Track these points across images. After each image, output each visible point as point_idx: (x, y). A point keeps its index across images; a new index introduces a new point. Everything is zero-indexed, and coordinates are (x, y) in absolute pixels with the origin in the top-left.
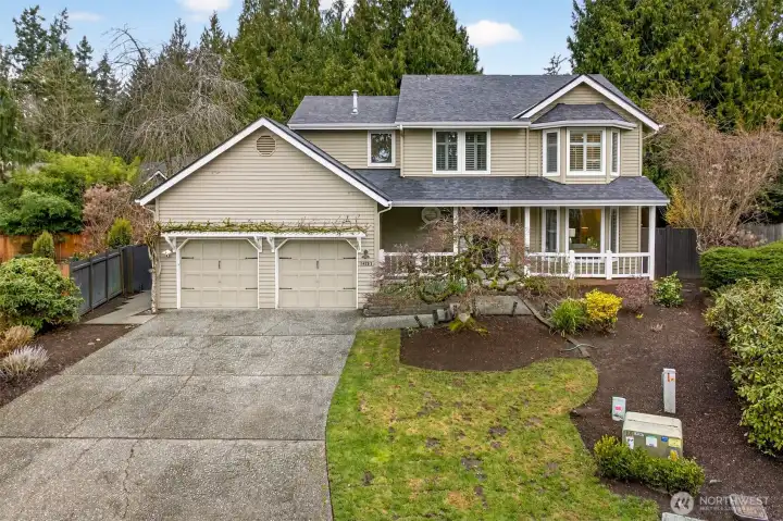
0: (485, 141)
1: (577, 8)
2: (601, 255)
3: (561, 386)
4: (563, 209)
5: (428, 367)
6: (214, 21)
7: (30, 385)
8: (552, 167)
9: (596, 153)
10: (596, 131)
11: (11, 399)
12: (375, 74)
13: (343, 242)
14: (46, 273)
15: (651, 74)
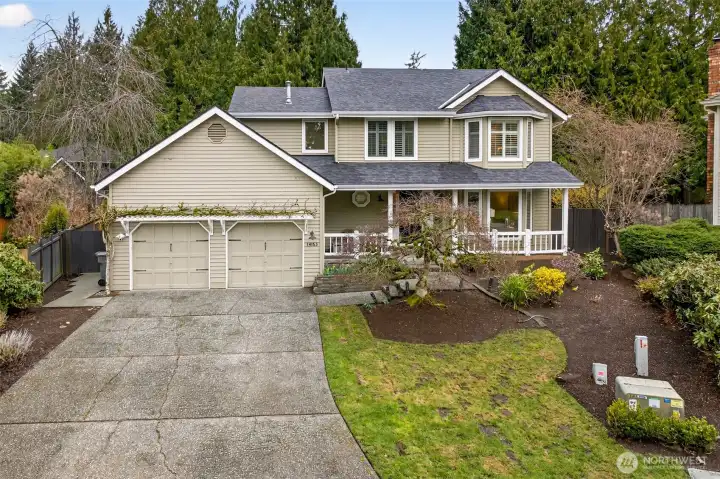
0: (412, 129)
1: (461, 9)
2: (520, 233)
3: (534, 354)
4: (485, 192)
5: (404, 340)
6: (108, 15)
7: (22, 369)
8: (474, 153)
9: (513, 140)
10: (514, 121)
11: (10, 384)
12: (283, 67)
13: (290, 225)
14: (13, 258)
15: (534, 70)
